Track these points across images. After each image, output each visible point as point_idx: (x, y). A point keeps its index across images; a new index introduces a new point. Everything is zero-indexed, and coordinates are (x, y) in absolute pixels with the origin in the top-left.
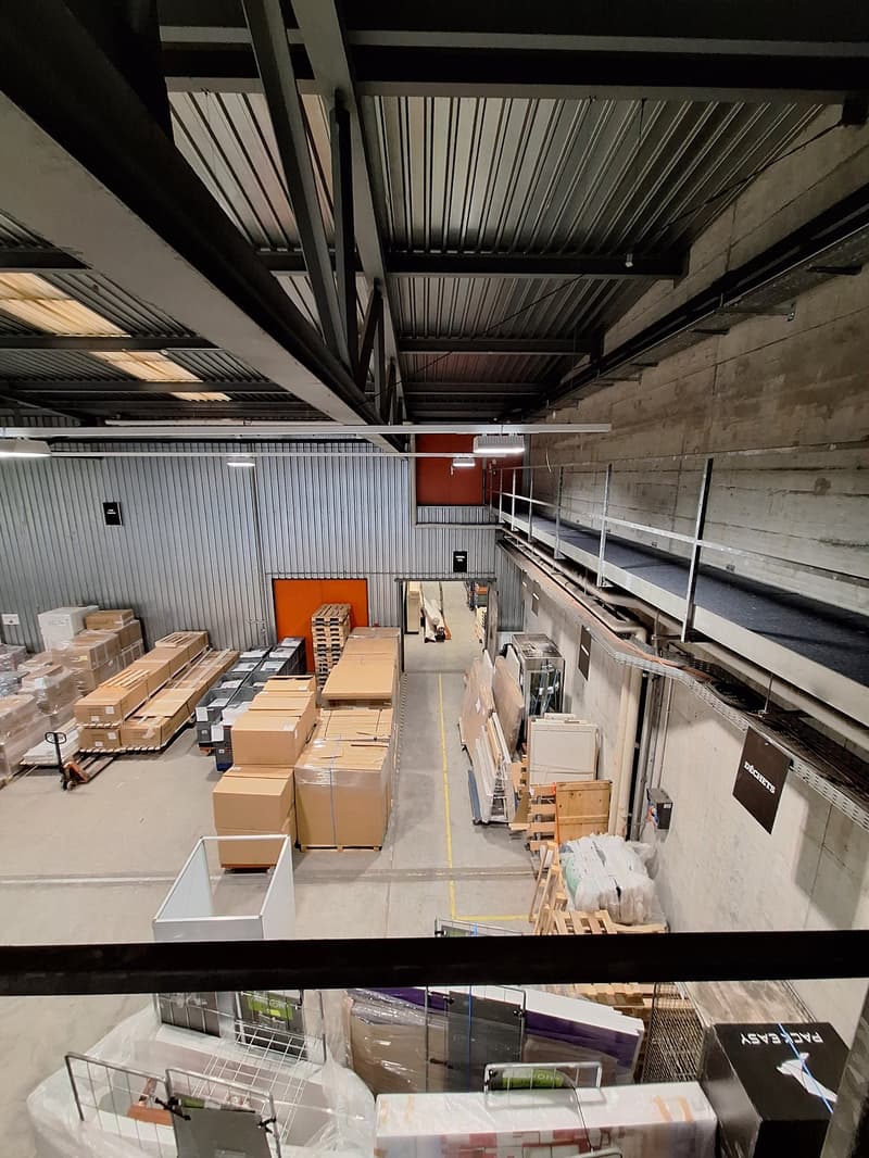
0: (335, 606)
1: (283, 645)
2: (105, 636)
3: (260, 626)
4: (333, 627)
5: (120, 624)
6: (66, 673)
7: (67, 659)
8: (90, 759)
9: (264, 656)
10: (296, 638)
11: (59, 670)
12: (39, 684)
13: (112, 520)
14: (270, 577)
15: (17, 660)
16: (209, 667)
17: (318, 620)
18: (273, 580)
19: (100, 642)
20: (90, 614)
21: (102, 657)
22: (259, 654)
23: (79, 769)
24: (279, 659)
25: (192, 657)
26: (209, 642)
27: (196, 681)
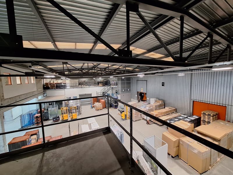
0: (212, 111)
1: (193, 117)
2: (158, 104)
3: (188, 111)
4: (208, 116)
5: (161, 103)
6: (151, 108)
7: (152, 106)
8: (151, 122)
9: (187, 117)
10: (197, 116)
11: (150, 107)
12: (148, 108)
13: (163, 85)
14: (192, 100)
15: (147, 104)
16: (174, 115)
17: (204, 113)
18: (193, 101)
19: (157, 105)
20: (157, 100)
21: (157, 107)
22: (186, 116)
23: (149, 122)
24: (190, 119)
25: (172, 112)
26: (176, 111)
27: (171, 116)
